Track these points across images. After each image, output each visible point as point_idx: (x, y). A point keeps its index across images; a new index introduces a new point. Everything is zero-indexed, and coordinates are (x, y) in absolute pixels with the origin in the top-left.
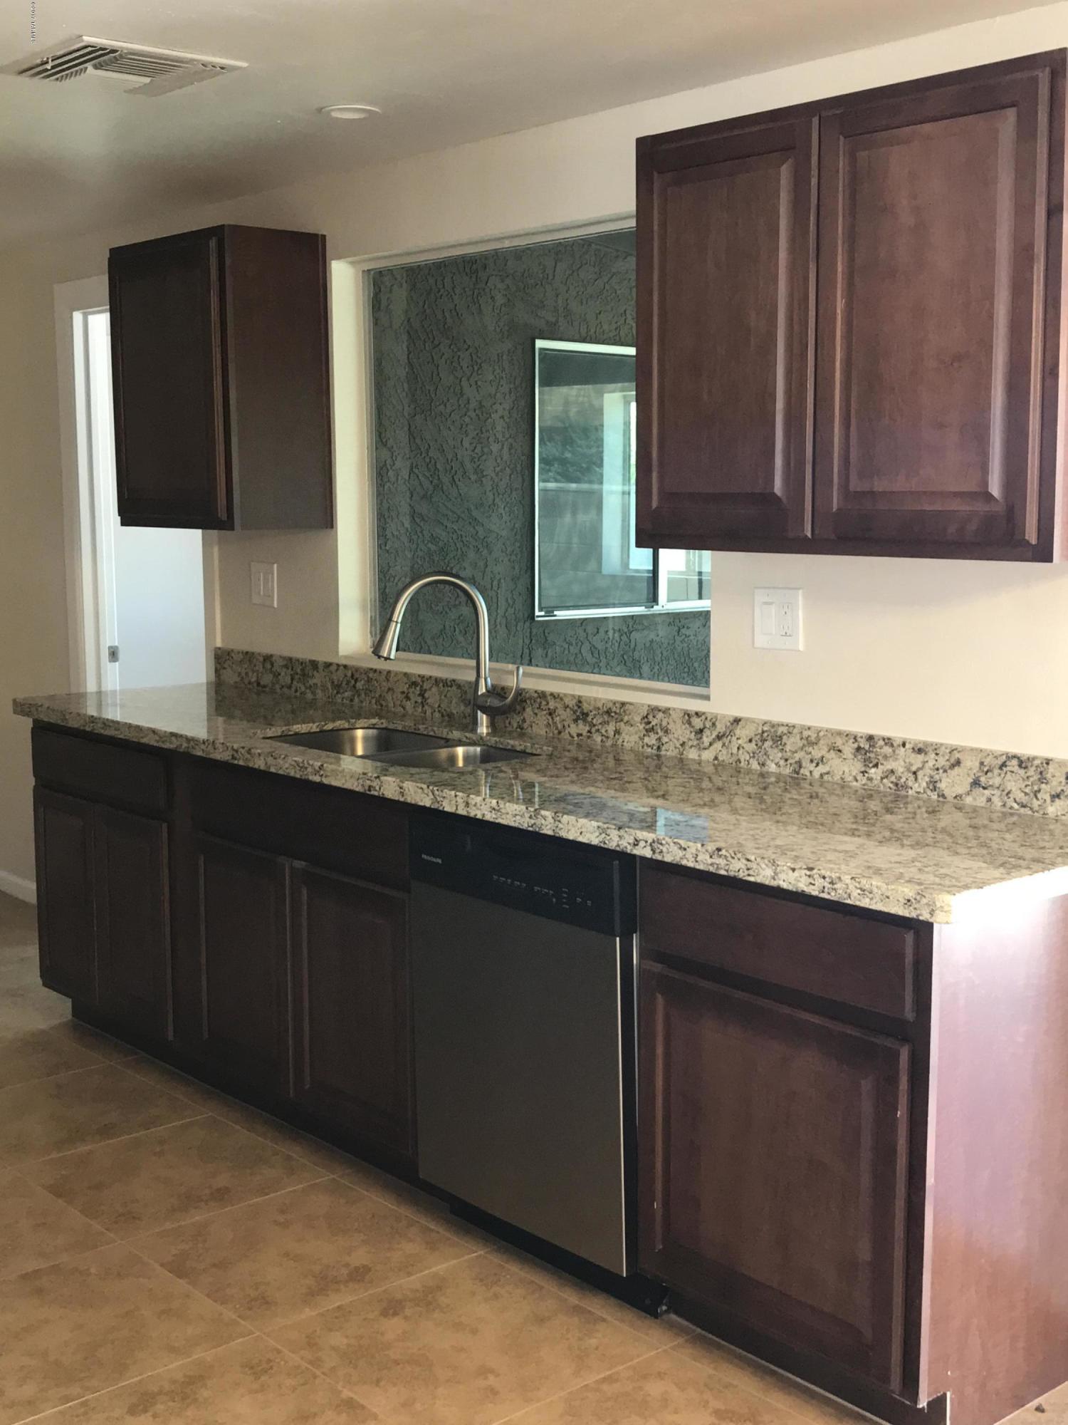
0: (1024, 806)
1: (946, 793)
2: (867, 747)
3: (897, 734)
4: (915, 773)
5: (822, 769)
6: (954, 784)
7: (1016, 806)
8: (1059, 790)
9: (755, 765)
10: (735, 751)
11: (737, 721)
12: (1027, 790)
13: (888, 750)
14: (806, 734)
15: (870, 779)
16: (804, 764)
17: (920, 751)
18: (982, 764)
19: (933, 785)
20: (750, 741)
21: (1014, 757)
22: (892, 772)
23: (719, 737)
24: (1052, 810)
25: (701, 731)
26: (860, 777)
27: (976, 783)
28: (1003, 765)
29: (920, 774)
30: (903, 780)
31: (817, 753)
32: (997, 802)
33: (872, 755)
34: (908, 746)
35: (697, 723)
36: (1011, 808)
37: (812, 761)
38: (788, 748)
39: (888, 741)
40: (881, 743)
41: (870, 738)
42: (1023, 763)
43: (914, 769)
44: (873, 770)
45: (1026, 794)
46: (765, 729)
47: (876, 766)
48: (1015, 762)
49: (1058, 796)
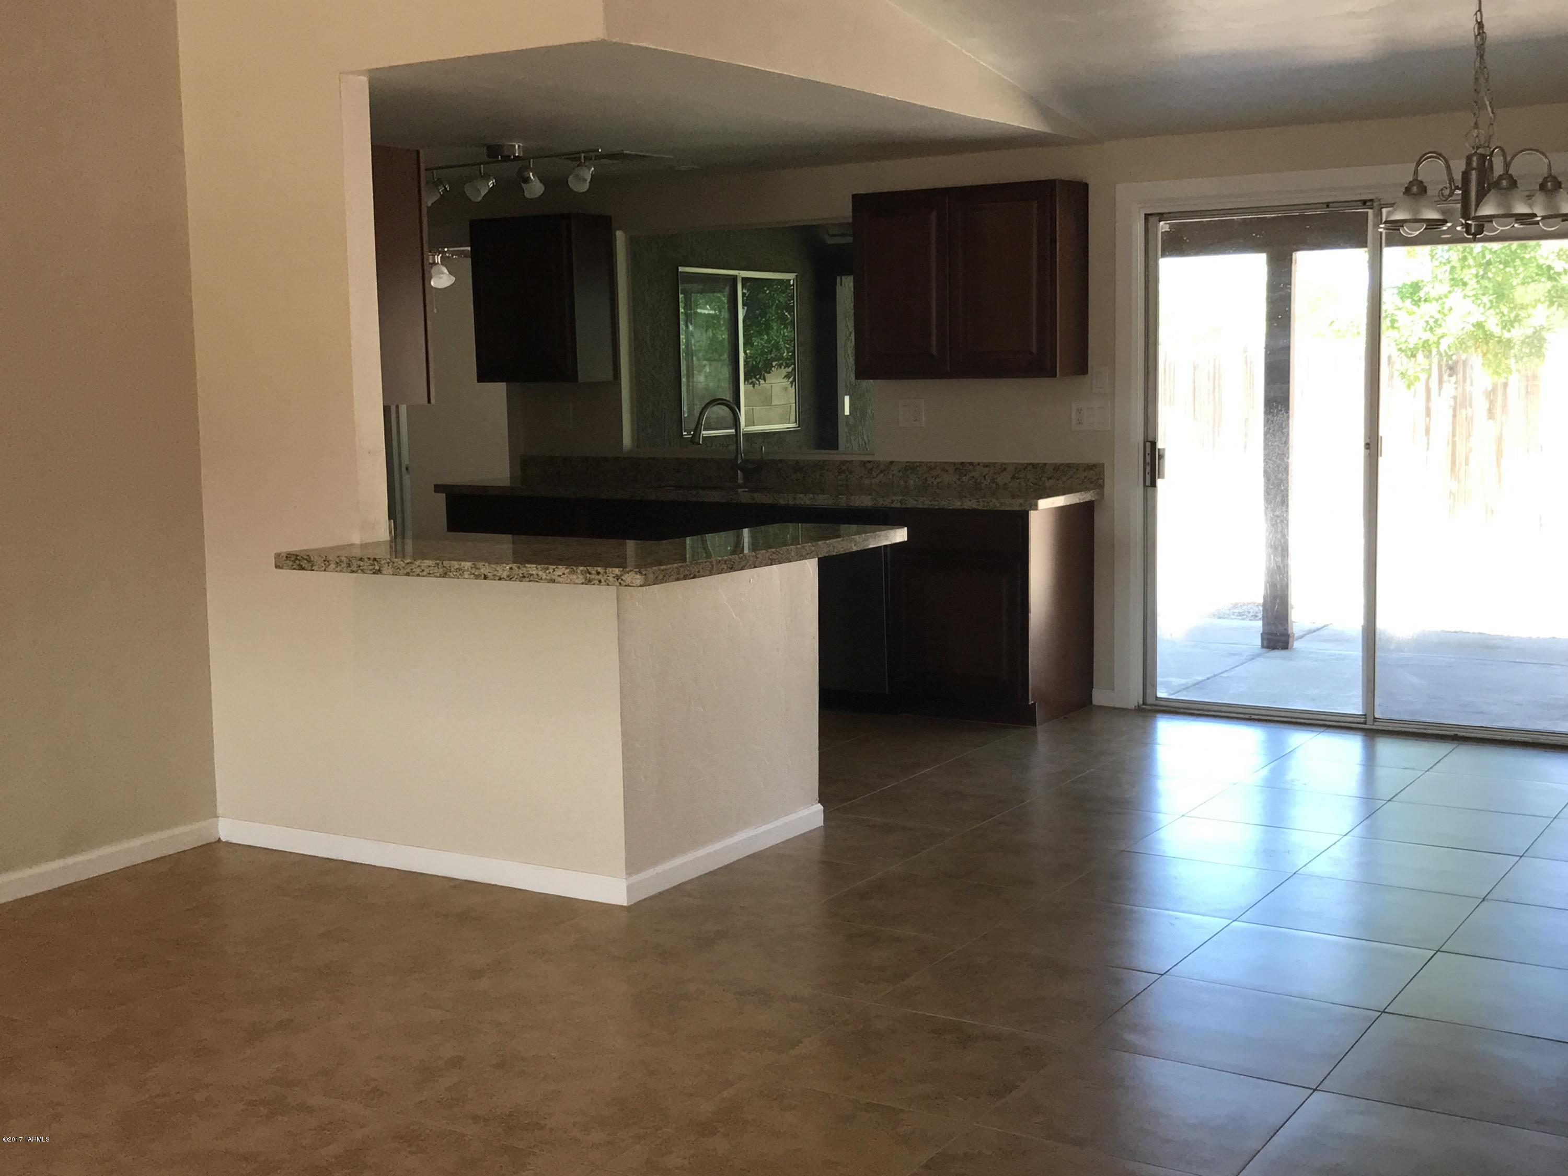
0: (1035, 484)
1: (1000, 483)
2: (961, 468)
3: (975, 461)
4: (984, 476)
5: (938, 480)
6: (1002, 479)
7: (1032, 485)
8: (1051, 475)
9: (902, 483)
10: (891, 477)
11: (892, 463)
12: (1037, 477)
13: (971, 467)
14: (929, 465)
15: (963, 482)
16: (928, 479)
17: (987, 466)
18: (1016, 468)
19: (993, 481)
20: (899, 471)
21: (1030, 464)
22: (973, 477)
23: (882, 472)
24: (1048, 484)
25: (871, 469)
26: (957, 482)
27: (1013, 478)
28: (1026, 468)
29: (987, 477)
30: (979, 480)
31: (935, 473)
32: (1023, 484)
33: (963, 471)
34: (981, 465)
35: (869, 466)
36: (1030, 486)
37: (932, 477)
38: (920, 472)
39: (971, 464)
40: (968, 465)
41: (962, 463)
42: (1034, 466)
43: (984, 474)
44: (964, 478)
45: (1036, 479)
46: (907, 464)
47: (965, 475)
48: (1031, 466)
49: (1050, 478)
